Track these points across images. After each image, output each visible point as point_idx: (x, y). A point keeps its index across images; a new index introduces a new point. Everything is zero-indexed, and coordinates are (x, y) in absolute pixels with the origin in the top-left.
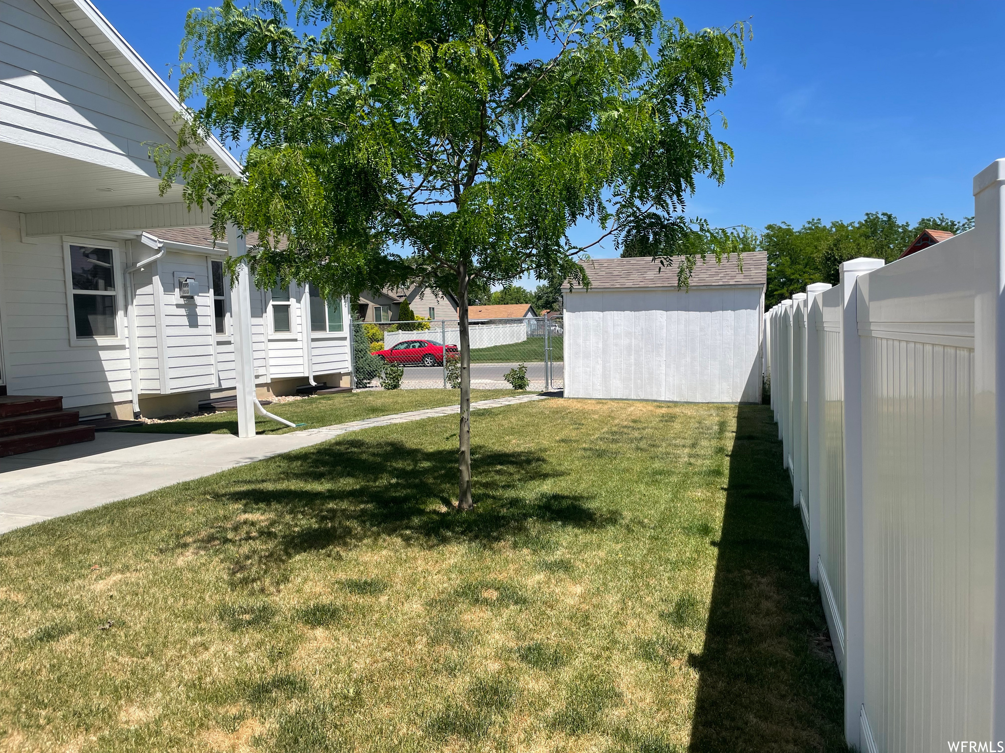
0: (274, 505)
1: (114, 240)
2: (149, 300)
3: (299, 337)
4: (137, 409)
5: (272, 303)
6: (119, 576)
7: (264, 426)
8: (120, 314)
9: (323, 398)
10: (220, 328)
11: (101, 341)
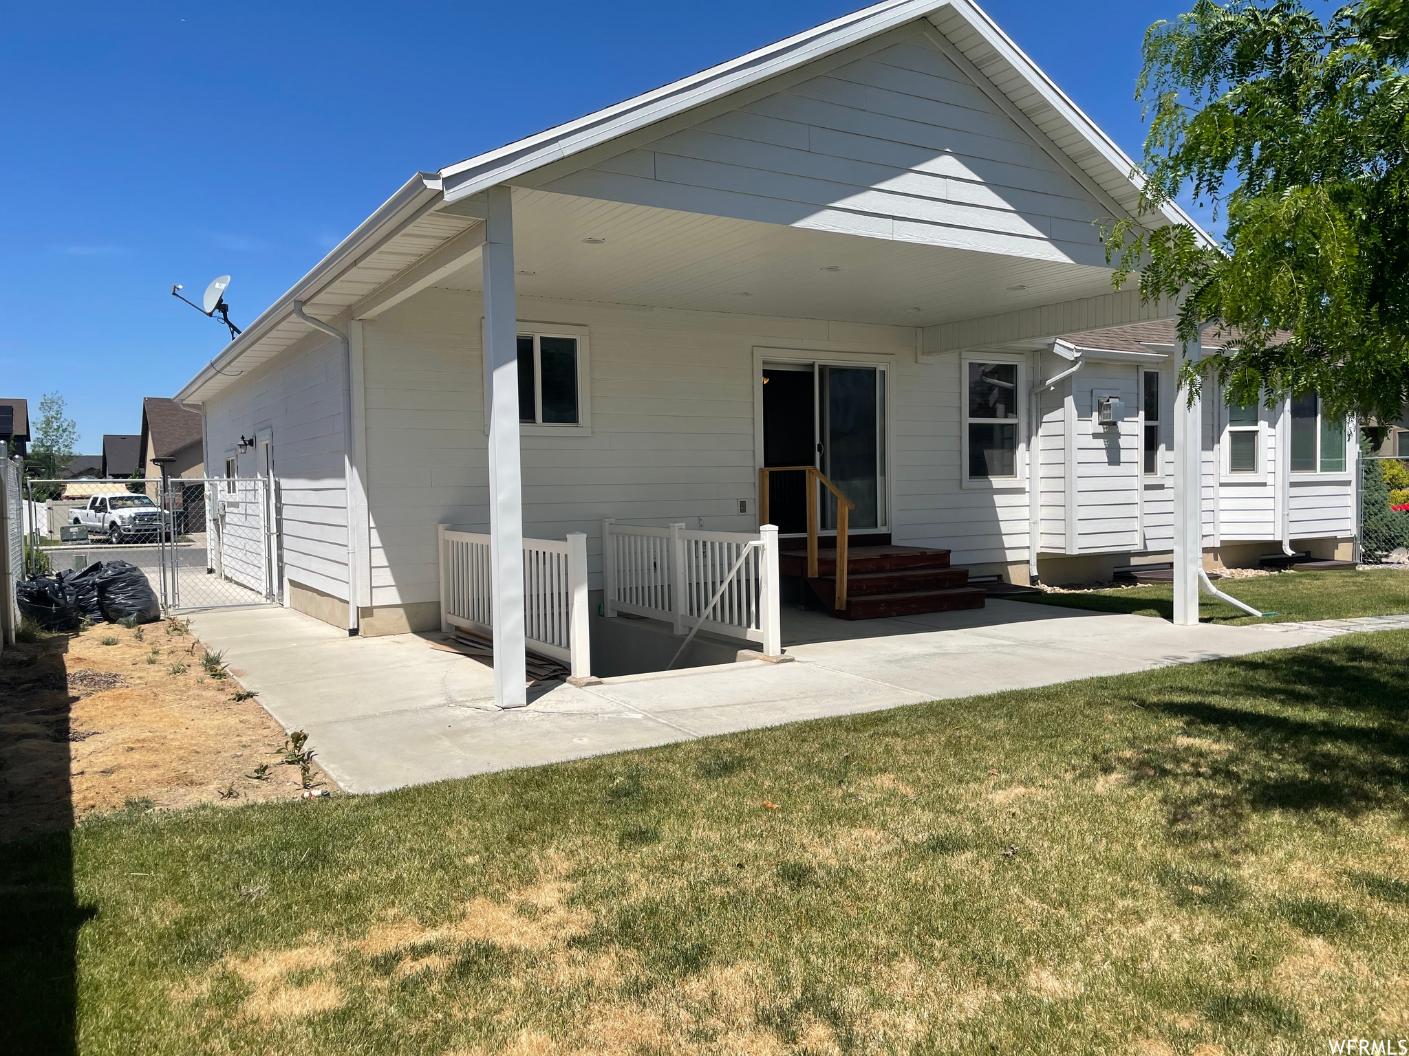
0: (1233, 731)
1: (1020, 352)
2: (1058, 428)
3: (1270, 480)
4: (1035, 573)
5: (1229, 428)
6: (1021, 790)
7: (1211, 611)
8: (1022, 447)
9: (1306, 576)
10: (1150, 467)
11: (997, 482)
